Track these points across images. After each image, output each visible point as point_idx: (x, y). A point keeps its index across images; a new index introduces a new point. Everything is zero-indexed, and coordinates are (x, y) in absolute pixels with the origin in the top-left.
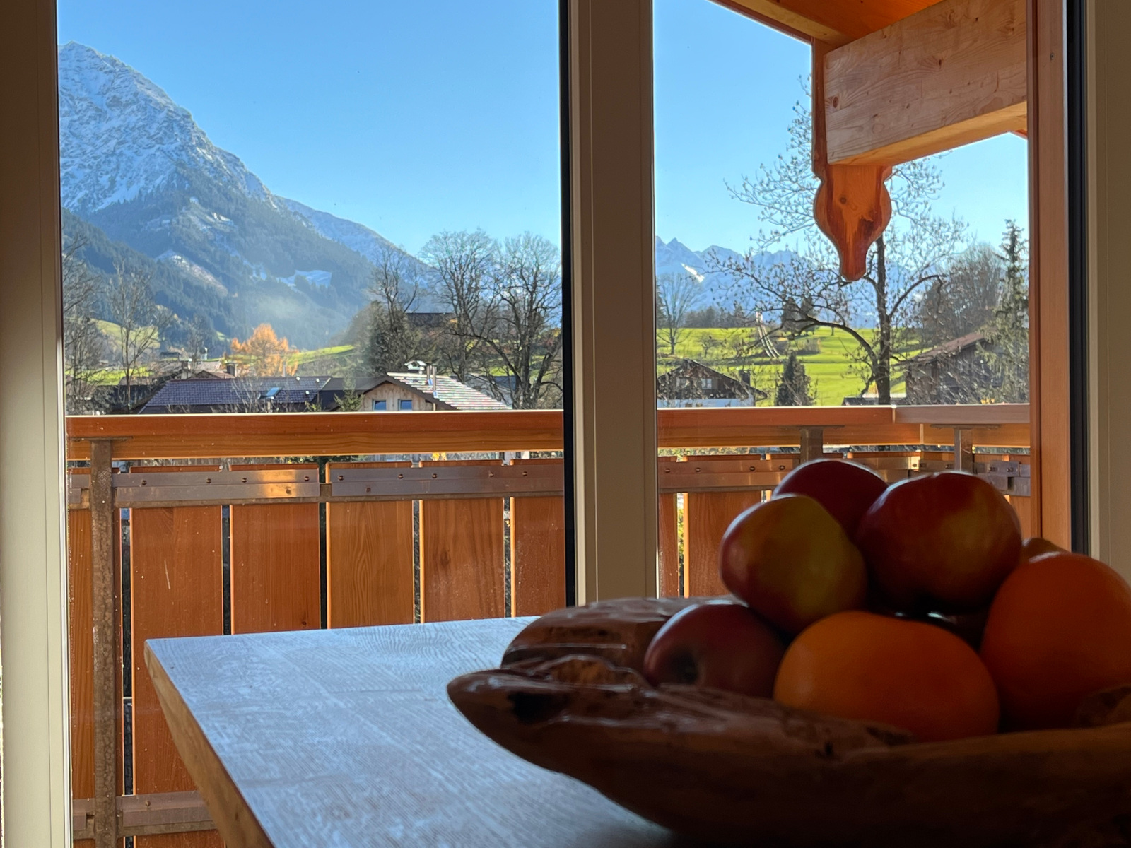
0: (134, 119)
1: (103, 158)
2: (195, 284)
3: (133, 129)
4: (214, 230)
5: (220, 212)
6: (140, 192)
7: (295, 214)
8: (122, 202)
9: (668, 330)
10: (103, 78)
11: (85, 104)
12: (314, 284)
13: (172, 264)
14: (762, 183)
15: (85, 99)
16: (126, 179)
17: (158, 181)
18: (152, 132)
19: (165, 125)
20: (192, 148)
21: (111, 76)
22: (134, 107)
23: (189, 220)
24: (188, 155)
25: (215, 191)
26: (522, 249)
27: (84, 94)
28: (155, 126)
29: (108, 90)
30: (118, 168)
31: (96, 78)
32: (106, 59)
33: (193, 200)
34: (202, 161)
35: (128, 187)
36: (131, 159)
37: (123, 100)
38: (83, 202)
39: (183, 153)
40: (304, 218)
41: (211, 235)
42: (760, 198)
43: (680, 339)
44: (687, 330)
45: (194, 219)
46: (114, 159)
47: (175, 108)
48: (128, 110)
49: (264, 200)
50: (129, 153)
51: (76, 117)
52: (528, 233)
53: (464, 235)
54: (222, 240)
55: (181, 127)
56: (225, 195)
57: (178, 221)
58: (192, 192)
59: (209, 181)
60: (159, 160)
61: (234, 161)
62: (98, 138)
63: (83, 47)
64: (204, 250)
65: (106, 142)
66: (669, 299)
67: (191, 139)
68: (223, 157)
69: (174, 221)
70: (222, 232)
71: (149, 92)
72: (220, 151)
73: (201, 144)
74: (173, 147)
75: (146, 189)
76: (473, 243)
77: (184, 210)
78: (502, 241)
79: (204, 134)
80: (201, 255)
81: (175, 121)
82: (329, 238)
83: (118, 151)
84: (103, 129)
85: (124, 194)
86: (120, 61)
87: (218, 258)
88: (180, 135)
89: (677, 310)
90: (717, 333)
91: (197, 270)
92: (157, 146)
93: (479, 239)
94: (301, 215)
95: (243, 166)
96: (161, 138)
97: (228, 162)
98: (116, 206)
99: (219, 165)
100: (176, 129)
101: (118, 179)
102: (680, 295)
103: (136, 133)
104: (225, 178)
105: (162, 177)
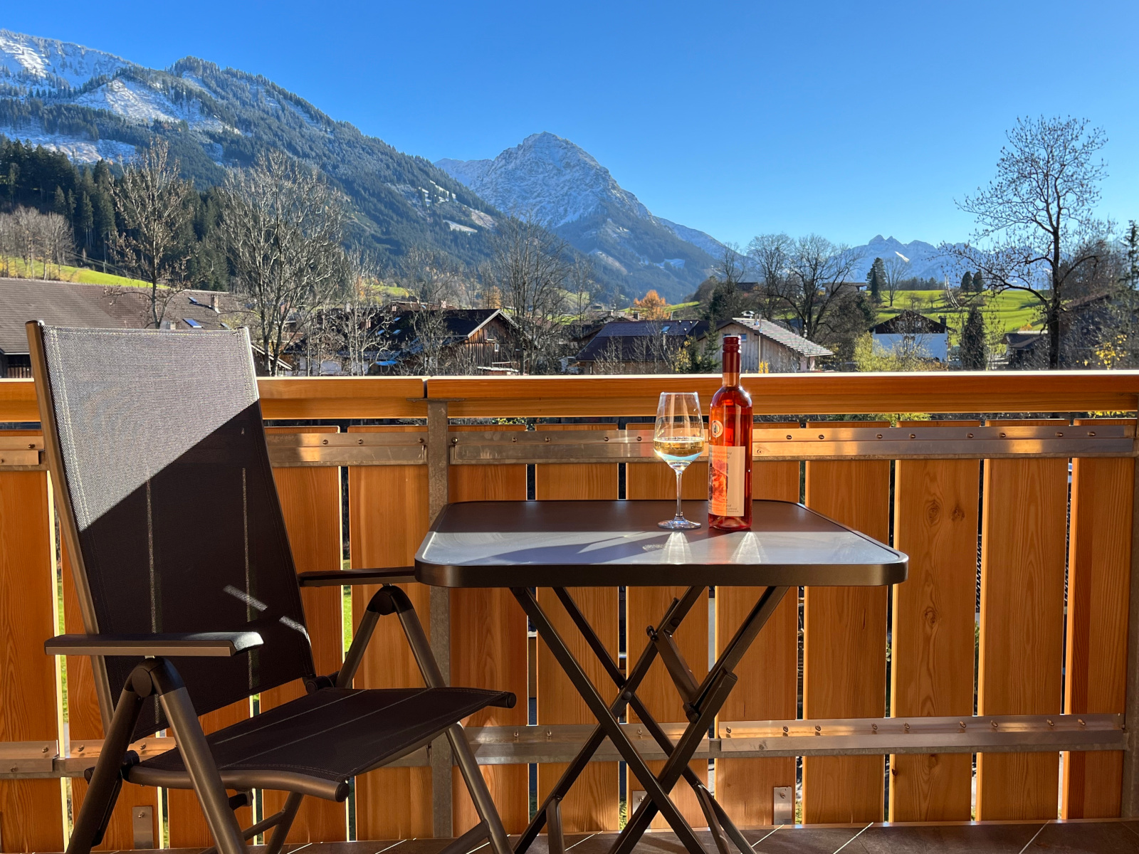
0: (578, 174)
1: (561, 197)
2: (609, 267)
3: (577, 180)
4: (620, 236)
5: (624, 226)
6: (580, 216)
7: (665, 226)
8: (570, 222)
9: (889, 292)
10: (561, 152)
11: (551, 167)
12: (675, 267)
13: (597, 257)
14: (978, 200)
15: (551, 164)
16: (573, 209)
17: (590, 210)
18: (587, 182)
19: (595, 177)
20: (609, 190)
21: (566, 150)
22: (578, 168)
23: (607, 231)
24: (607, 194)
25: (621, 214)
26: (809, 243)
27: (551, 161)
28: (589, 178)
29: (564, 159)
30: (569, 202)
31: (558, 152)
32: (563, 141)
33: (608, 220)
34: (614, 197)
35: (574, 214)
36: (575, 198)
37: (572, 164)
38: (550, 223)
39: (604, 193)
40: (670, 229)
41: (618, 240)
42: (976, 208)
43: (896, 297)
44: (901, 292)
45: (610, 231)
46: (566, 198)
47: (600, 167)
48: (574, 170)
49: (648, 219)
50: (574, 194)
51: (546, 174)
52: (813, 234)
53: (773, 236)
54: (624, 242)
55: (603, 178)
56: (627, 217)
57: (600, 232)
58: (608, 216)
59: (618, 208)
60: (591, 198)
61: (632, 197)
62: (558, 186)
63: (551, 134)
64: (614, 248)
65: (562, 188)
66: (890, 274)
67: (608, 185)
68: (626, 195)
69: (598, 232)
70: (625, 238)
71: (586, 159)
72: (624, 191)
73: (614, 188)
74: (599, 190)
75: (583, 214)
76: (778, 241)
77: (604, 226)
78: (796, 239)
79: (616, 182)
80: (613, 251)
81: (600, 175)
82: (684, 240)
83: (569, 193)
84: (561, 181)
85: (571, 218)
86: (570, 141)
87: (622, 253)
88: (603, 183)
89: (895, 280)
90: (920, 293)
91: (610, 260)
92: (590, 190)
93: (783, 238)
94: (669, 227)
95: (636, 199)
96: (592, 185)
97: (629, 197)
98: (566, 225)
99: (624, 199)
100: (601, 179)
101: (569, 209)
102: (897, 271)
103: (579, 182)
104: (627, 207)
105: (592, 207)
